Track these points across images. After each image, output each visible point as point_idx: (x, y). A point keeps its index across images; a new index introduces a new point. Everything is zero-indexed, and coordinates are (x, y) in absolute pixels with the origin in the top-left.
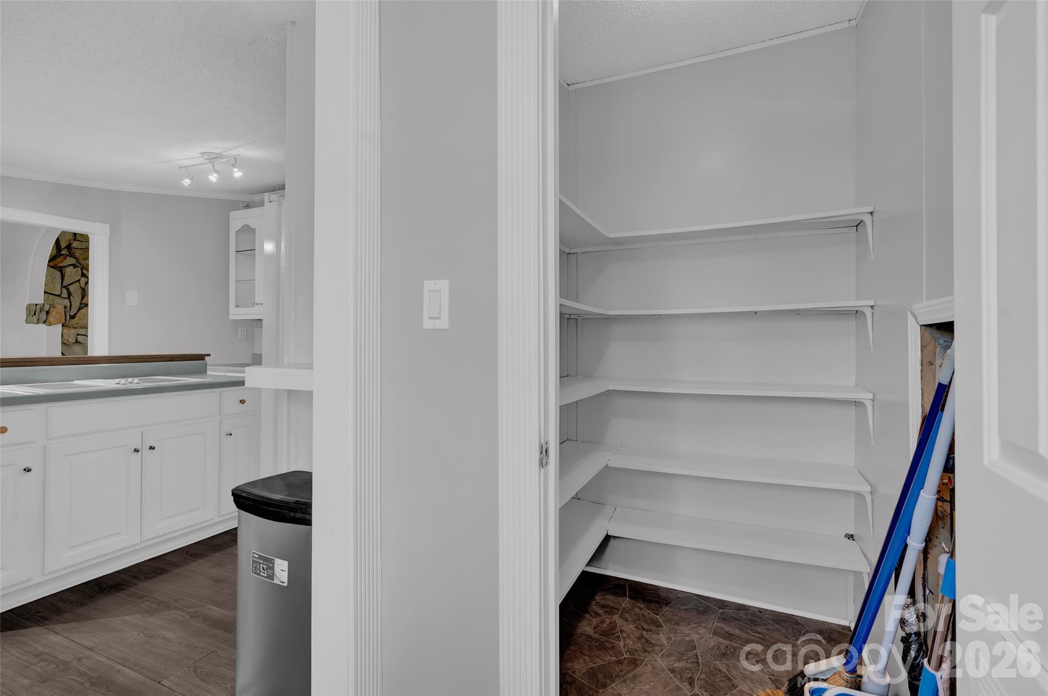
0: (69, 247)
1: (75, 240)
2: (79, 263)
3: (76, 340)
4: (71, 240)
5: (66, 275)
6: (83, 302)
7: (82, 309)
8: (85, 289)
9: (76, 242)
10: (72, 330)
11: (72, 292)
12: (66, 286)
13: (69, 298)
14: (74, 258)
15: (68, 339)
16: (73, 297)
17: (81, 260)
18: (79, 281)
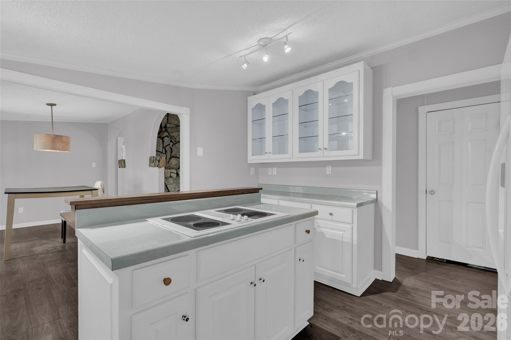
0: (165, 127)
1: (168, 123)
2: (170, 135)
3: (170, 176)
4: (166, 123)
5: (165, 141)
6: (171, 155)
7: (171, 159)
8: (172, 149)
9: (168, 124)
10: (169, 170)
11: (167, 150)
12: (165, 147)
13: (165, 153)
14: (167, 132)
15: (167, 175)
16: (167, 153)
17: (170, 133)
18: (169, 144)
